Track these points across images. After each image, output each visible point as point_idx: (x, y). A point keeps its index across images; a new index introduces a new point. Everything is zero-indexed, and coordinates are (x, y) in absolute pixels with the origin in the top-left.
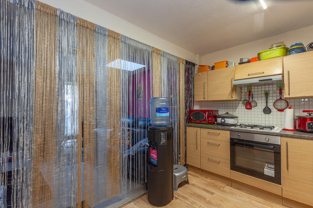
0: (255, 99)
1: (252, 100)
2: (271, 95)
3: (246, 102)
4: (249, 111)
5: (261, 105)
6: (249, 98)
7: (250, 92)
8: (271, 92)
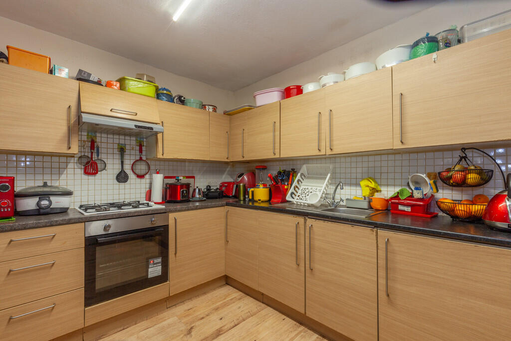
0: (103, 156)
1: (96, 157)
2: (127, 152)
3: (85, 161)
4: (91, 178)
5: (113, 167)
6: (92, 153)
7: (93, 142)
8: (128, 147)
